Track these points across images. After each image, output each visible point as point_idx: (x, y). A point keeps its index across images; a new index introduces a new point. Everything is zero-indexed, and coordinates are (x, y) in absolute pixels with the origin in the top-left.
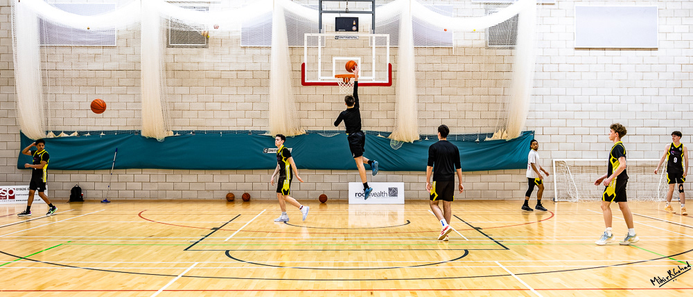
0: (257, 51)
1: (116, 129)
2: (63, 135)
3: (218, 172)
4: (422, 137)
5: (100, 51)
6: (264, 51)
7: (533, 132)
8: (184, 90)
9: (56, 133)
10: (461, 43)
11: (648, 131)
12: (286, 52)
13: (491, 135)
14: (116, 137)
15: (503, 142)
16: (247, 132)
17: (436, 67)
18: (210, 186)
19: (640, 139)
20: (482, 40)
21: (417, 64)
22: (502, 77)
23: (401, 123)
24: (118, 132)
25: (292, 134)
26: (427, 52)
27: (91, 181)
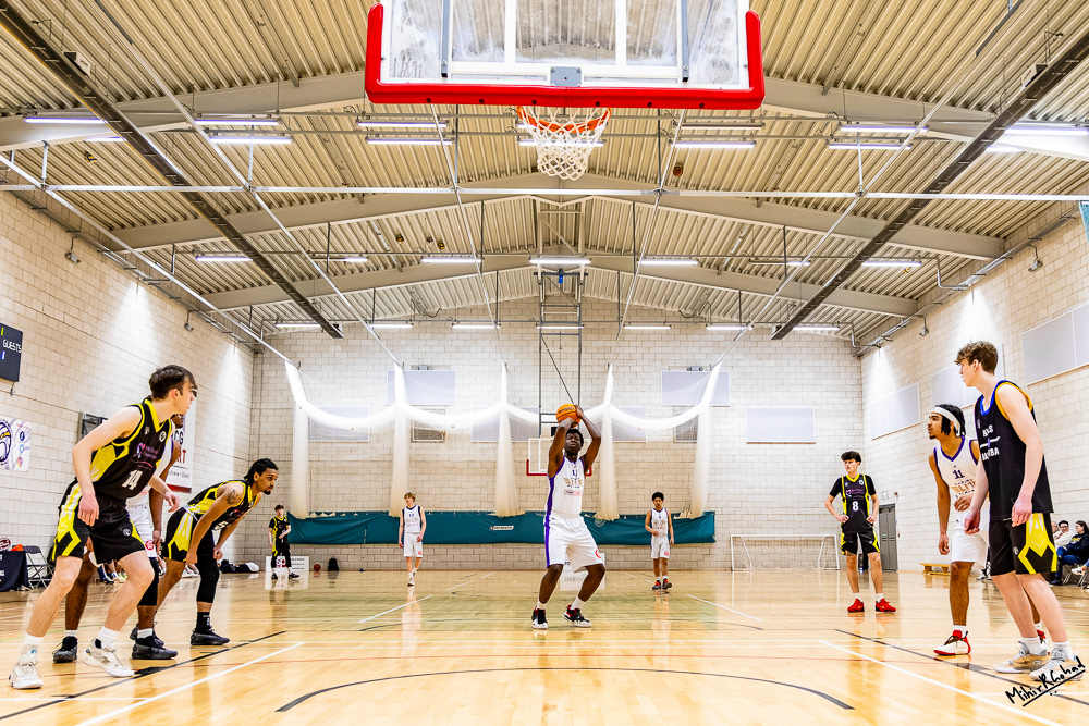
0: (485, 446)
1: (367, 510)
2: (323, 515)
3: (450, 547)
4: (622, 517)
5: (356, 445)
6: (490, 445)
7: (714, 513)
8: (425, 477)
9: (318, 513)
10: (653, 439)
11: (809, 511)
12: (511, 446)
13: (678, 515)
14: (367, 517)
15: (687, 521)
16: (476, 512)
17: (634, 458)
18: (444, 558)
19: (803, 518)
20: (670, 437)
21: (616, 456)
22: (687, 466)
23: (603, 504)
24: (369, 513)
25: (514, 514)
26: (624, 446)
27: (346, 554)
